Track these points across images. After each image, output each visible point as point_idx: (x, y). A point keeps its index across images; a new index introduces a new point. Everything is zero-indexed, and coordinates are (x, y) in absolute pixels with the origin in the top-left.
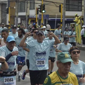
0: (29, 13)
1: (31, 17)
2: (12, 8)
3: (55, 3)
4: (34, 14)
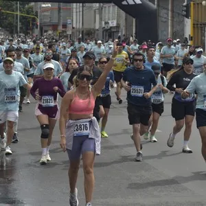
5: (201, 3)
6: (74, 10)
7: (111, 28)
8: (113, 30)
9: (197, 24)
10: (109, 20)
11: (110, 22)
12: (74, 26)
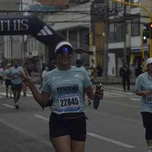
5: (101, 35)
6: (6, 44)
7: (34, 57)
8: (35, 59)
9: (99, 51)
10: (32, 51)
11: (33, 53)
12: (6, 57)
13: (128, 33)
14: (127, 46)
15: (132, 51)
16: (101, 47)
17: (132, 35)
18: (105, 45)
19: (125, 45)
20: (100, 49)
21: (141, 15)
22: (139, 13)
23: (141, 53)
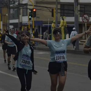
0: (22, 20)
1: (24, 24)
2: (5, 15)
3: (49, 9)
4: (27, 21)
13: (21, 14)
14: (20, 21)
15: (23, 24)
16: (6, 22)
17: (23, 16)
18: (8, 21)
19: (19, 21)
20: (5, 23)
21: (28, 4)
22: (27, 3)
23: (28, 25)
